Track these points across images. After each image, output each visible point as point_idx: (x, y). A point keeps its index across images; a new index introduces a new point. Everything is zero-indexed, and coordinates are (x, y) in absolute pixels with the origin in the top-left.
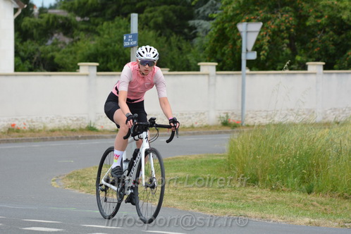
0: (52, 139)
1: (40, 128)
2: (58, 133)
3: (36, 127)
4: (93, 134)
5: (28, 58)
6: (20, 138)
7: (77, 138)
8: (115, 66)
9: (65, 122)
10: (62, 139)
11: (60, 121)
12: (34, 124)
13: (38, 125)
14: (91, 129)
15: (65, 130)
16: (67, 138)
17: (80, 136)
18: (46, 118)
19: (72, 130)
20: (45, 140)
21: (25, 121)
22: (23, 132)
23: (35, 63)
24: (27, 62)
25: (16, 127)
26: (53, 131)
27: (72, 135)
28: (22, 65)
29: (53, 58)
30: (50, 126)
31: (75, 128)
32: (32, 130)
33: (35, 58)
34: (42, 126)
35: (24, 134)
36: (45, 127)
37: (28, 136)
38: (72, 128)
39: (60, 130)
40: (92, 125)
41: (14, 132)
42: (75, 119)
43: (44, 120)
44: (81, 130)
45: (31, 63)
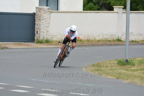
0: (98, 45)
1: (92, 40)
2: (102, 42)
3: (90, 39)
4: (119, 43)
5: (97, 3)
6: (81, 45)
7: (111, 45)
8: (140, 8)
9: (105, 37)
10: (103, 45)
11: (102, 36)
12: (89, 37)
13: (91, 38)
14: (119, 40)
15: (105, 41)
16: (106, 45)
17: (112, 44)
18: (96, 34)
19: (109, 41)
20: (94, 45)
21: (85, 36)
22: (84, 41)
23: (101, 5)
24: (97, 5)
25: (80, 38)
26: (99, 41)
27: (108, 43)
28: (94, 7)
29: (109, 3)
30: (98, 38)
31: (111, 39)
32: (88, 40)
33: (101, 3)
34: (93, 38)
35: (84, 42)
36: (95, 39)
37: (86, 43)
38: (109, 39)
39: (103, 41)
40: (119, 38)
41: (79, 41)
42: (111, 35)
43: (94, 35)
44: (114, 41)
45: (99, 6)
